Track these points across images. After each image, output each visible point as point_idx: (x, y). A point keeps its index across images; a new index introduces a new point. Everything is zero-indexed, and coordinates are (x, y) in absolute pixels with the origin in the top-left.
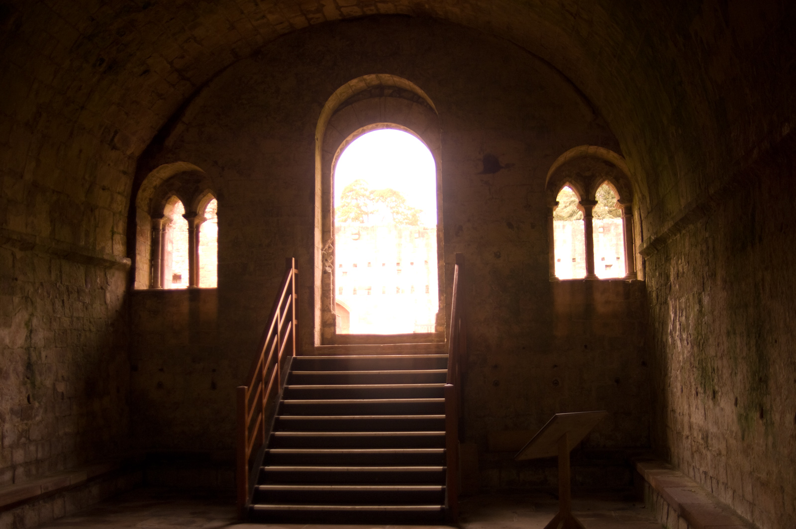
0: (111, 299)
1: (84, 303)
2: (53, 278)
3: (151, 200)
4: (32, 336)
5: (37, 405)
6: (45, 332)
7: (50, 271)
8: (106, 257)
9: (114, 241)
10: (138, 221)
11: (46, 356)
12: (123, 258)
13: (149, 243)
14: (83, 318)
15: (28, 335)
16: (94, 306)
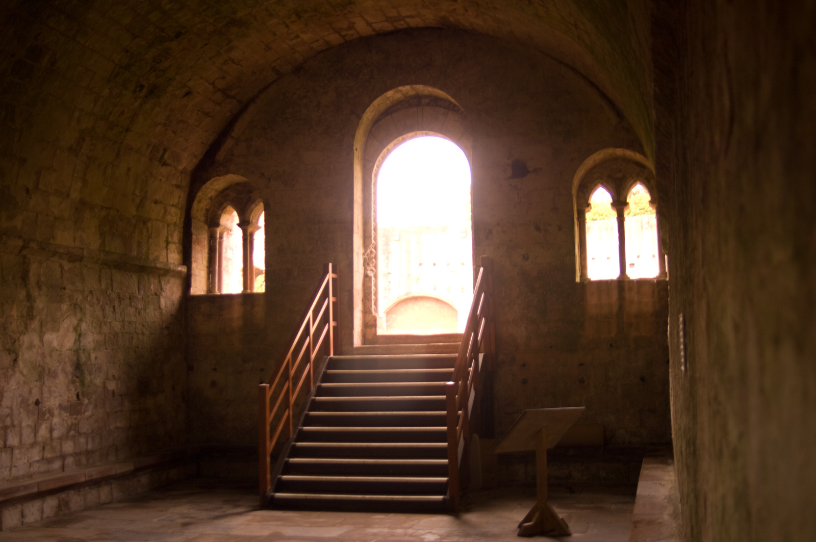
0: (165, 304)
1: (136, 308)
2: (103, 286)
3: (207, 210)
4: (81, 339)
5: (86, 401)
6: (95, 335)
7: (100, 280)
8: (159, 265)
9: (169, 251)
10: (193, 230)
11: (96, 358)
12: (178, 265)
13: (206, 250)
14: (135, 322)
15: (77, 338)
16: (147, 311)
